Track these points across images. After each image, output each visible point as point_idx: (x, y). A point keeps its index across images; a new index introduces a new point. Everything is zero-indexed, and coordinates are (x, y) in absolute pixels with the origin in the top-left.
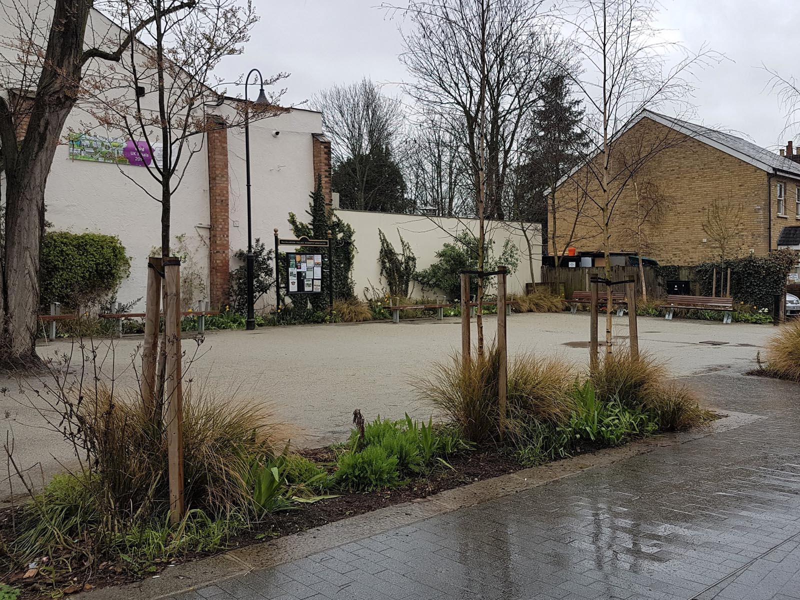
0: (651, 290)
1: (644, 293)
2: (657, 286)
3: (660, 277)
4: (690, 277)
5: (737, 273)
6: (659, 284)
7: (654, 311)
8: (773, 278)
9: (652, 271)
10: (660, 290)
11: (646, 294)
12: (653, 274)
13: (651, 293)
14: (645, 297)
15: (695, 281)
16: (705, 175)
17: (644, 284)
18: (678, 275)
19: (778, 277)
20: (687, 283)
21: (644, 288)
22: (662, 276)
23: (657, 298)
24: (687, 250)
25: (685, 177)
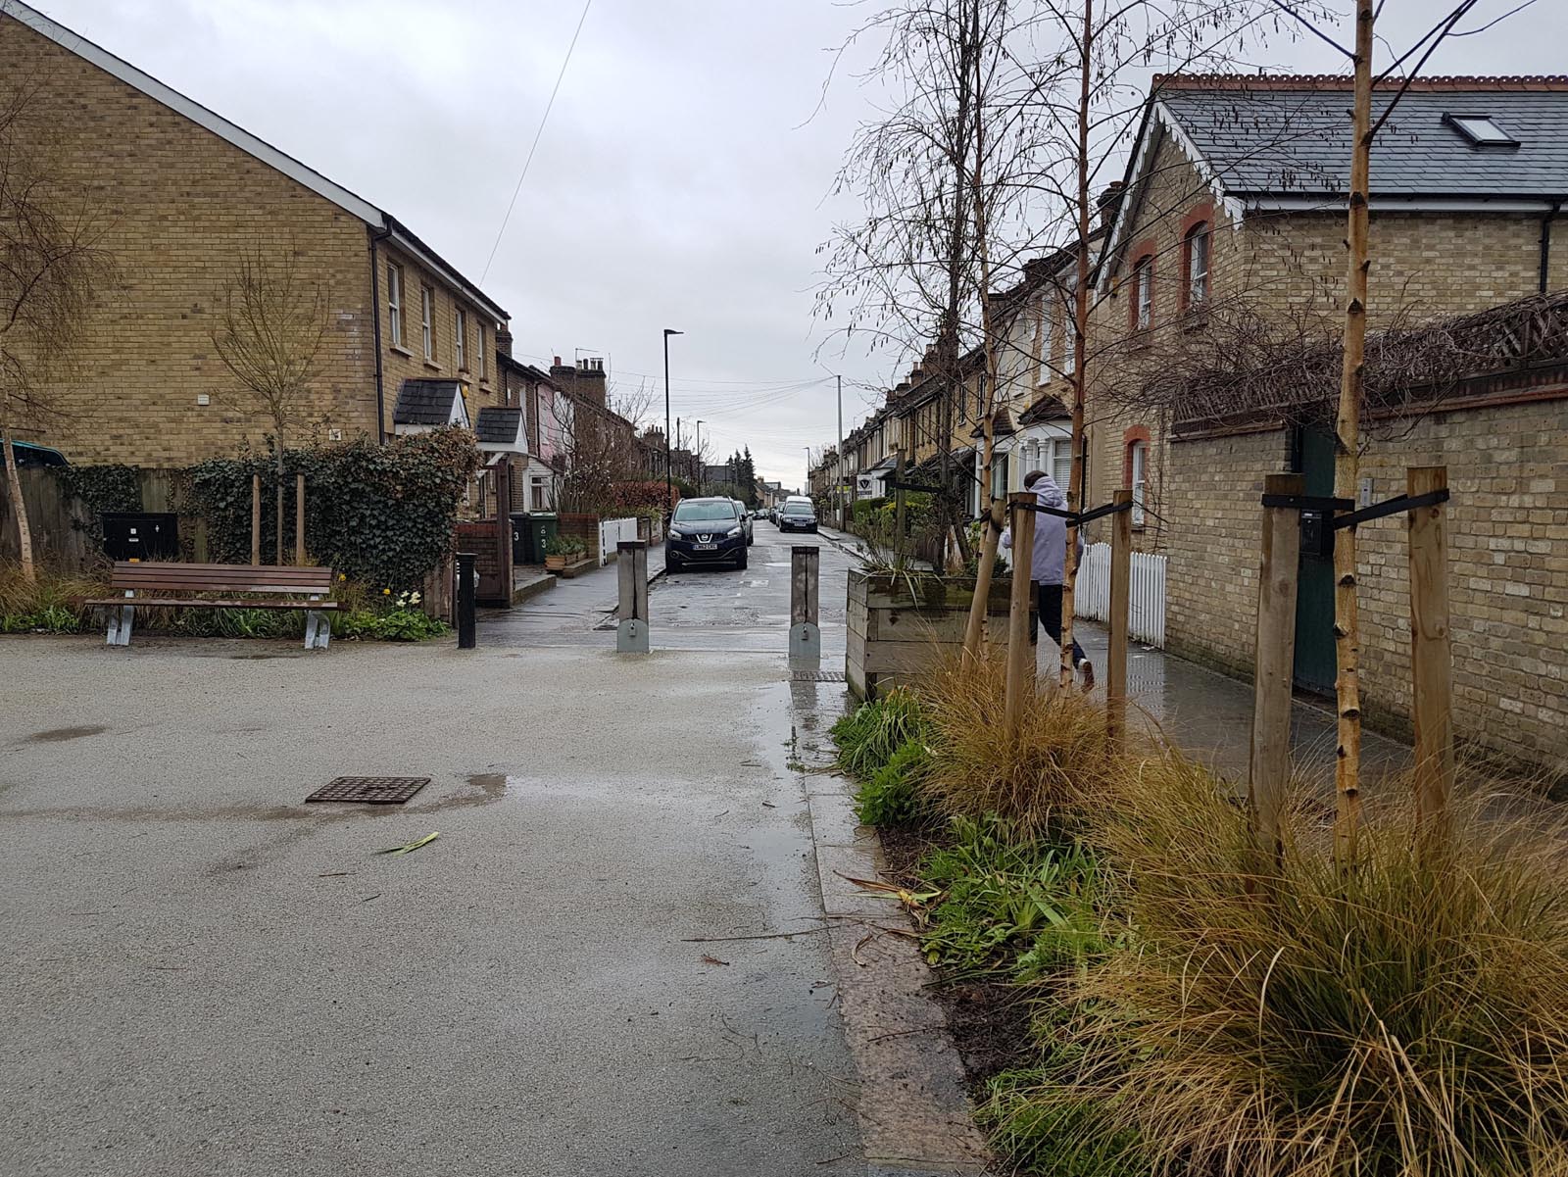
0: (49, 544)
1: (27, 553)
2: (72, 533)
3: (79, 501)
4: (178, 502)
5: (322, 490)
6: (77, 525)
7: (64, 614)
8: (425, 505)
9: (51, 481)
10: (78, 543)
11: (35, 557)
12: (52, 492)
13: (49, 554)
14: (28, 568)
15: (192, 515)
16: (197, 212)
17: (23, 525)
18: (138, 494)
19: (438, 504)
20: (169, 520)
21: (26, 539)
22: (84, 498)
23: (70, 567)
24: (155, 425)
25: (137, 212)
